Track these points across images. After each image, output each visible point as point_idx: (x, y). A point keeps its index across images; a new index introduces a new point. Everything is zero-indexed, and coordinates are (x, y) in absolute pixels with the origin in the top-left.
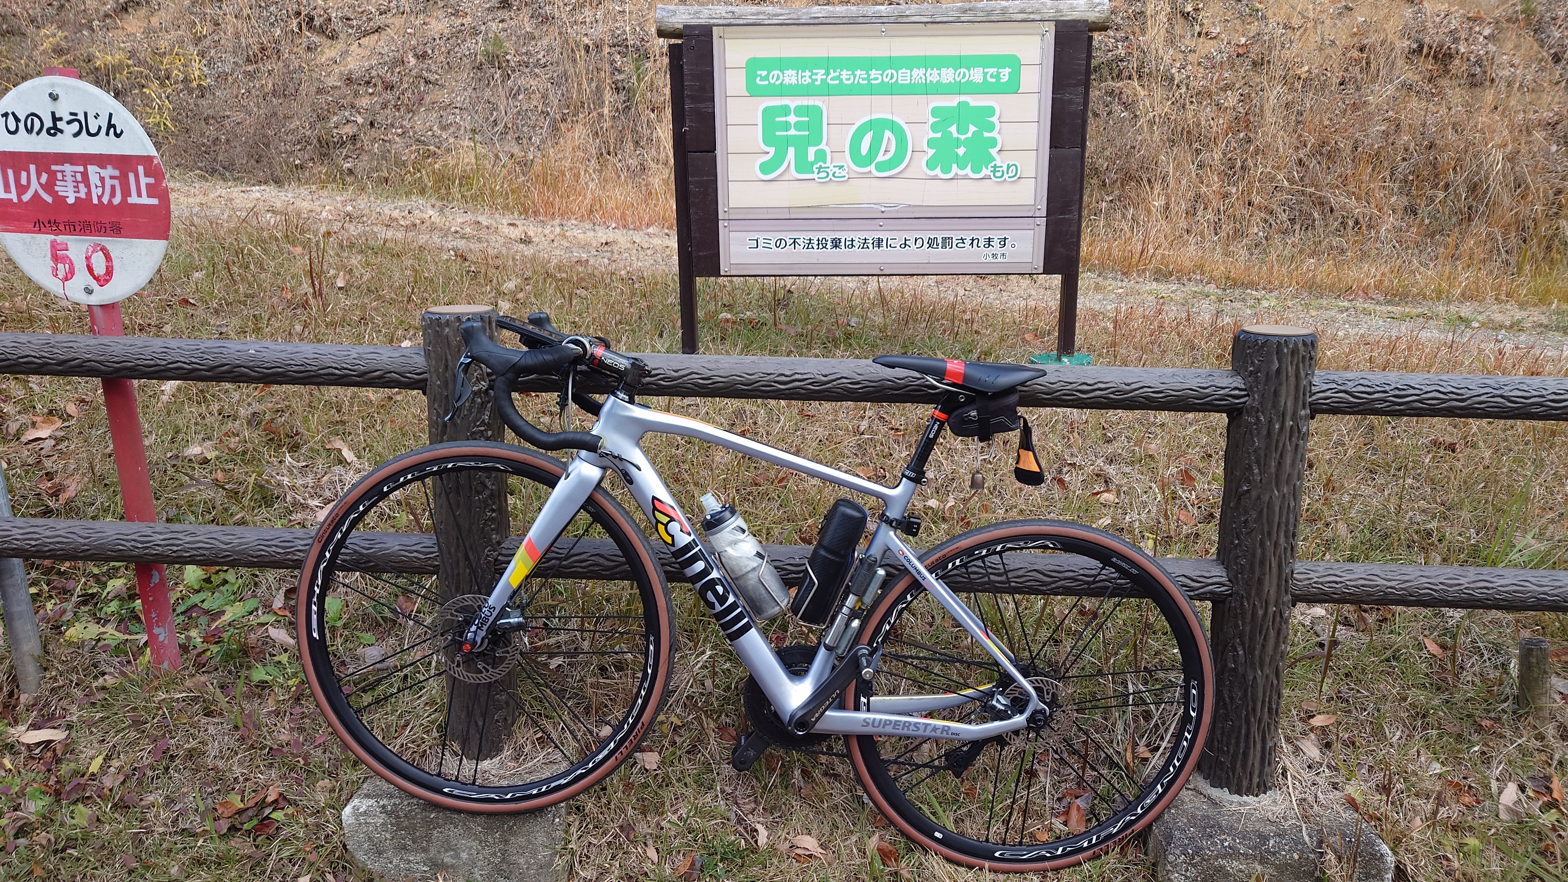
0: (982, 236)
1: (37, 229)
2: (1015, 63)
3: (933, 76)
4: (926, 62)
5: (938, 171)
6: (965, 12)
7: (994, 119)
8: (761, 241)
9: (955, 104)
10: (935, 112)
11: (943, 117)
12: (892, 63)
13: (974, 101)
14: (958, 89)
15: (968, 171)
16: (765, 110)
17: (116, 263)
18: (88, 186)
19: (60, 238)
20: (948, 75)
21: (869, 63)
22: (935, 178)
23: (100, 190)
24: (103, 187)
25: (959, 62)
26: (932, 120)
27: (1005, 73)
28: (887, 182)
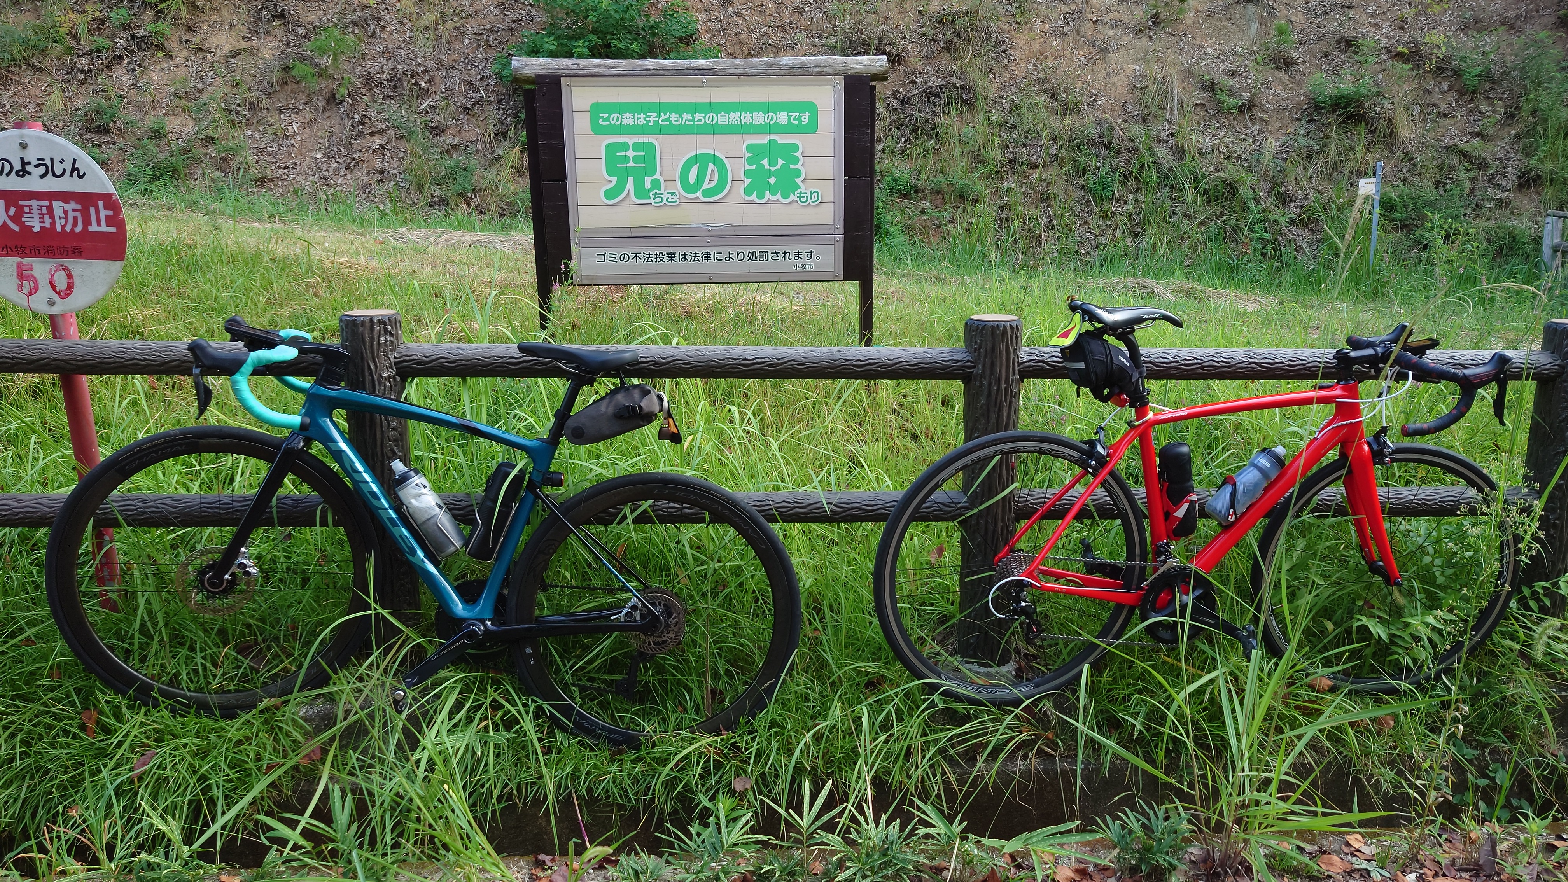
0: (793, 250)
1: (5, 252)
2: (812, 108)
3: (747, 118)
4: (741, 107)
5: (754, 197)
6: (771, 66)
7: (798, 154)
8: (607, 256)
9: (766, 141)
10: (750, 148)
11: (757, 152)
12: (712, 107)
13: (781, 139)
14: (768, 129)
15: (778, 196)
16: (608, 146)
17: (77, 281)
18: (52, 217)
19: (26, 260)
20: (759, 118)
21: (694, 108)
22: (752, 203)
23: (63, 221)
24: (66, 218)
25: (767, 107)
26: (747, 155)
27: (806, 117)
28: (712, 206)
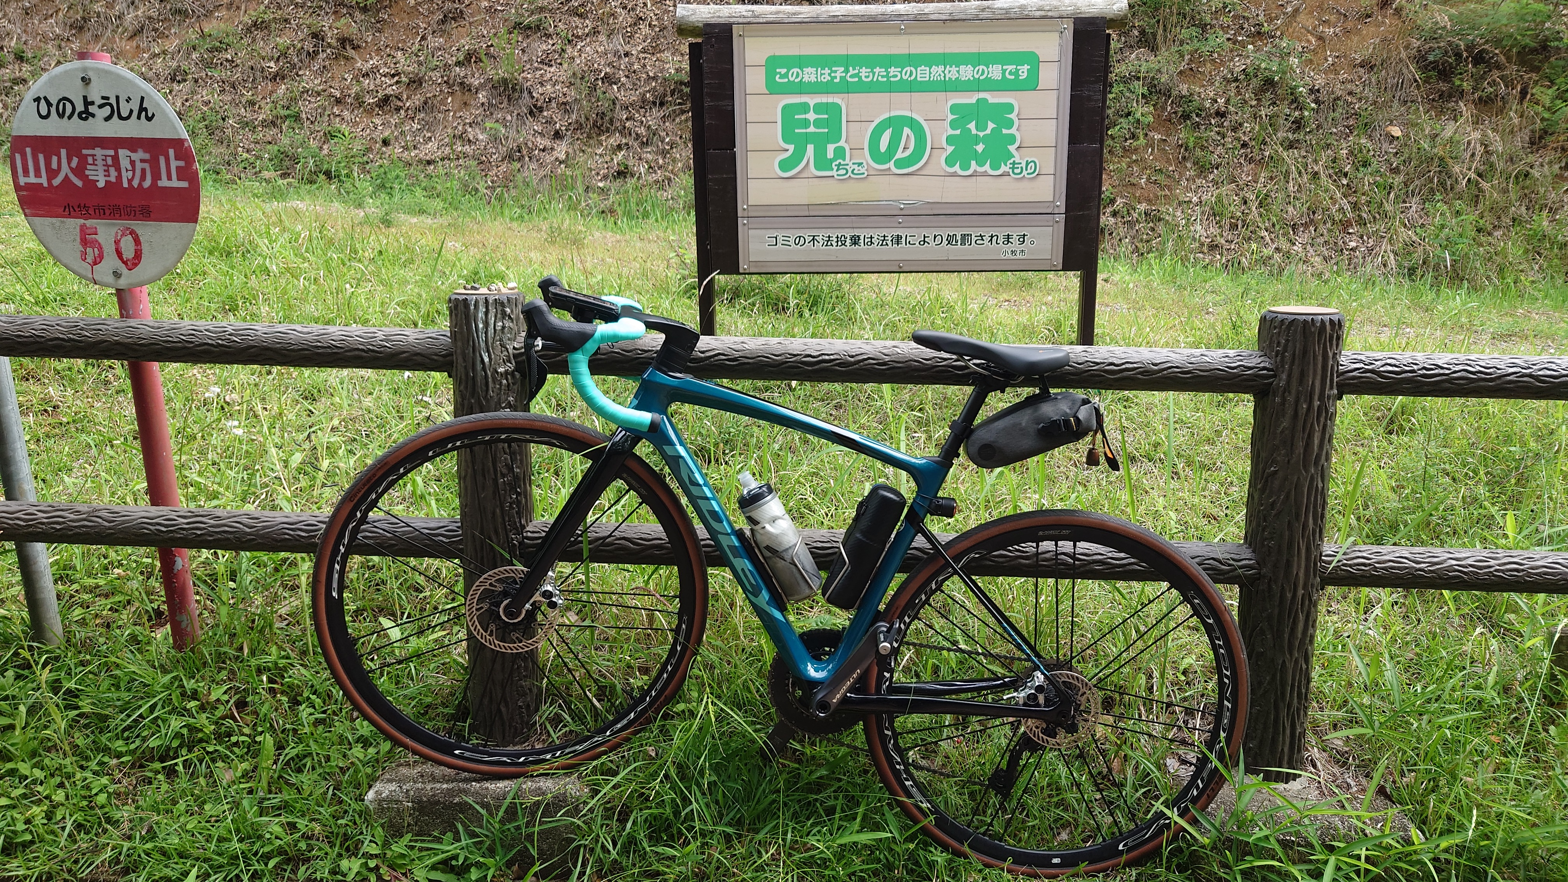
0: (1002, 233)
1: (67, 213)
2: (1033, 60)
3: (952, 73)
4: (945, 59)
5: (957, 168)
6: (983, 10)
7: (1013, 116)
8: (780, 238)
9: (974, 101)
10: (954, 109)
11: (962, 114)
12: (912, 60)
13: (992, 98)
14: (977, 85)
15: (987, 167)
16: (784, 108)
17: (145, 247)
18: (118, 170)
19: (90, 223)
20: (967, 72)
21: (888, 61)
22: (954, 175)
23: (130, 174)
24: (134, 170)
25: (978, 59)
26: (951, 117)
27: (1024, 70)
28: (906, 178)
